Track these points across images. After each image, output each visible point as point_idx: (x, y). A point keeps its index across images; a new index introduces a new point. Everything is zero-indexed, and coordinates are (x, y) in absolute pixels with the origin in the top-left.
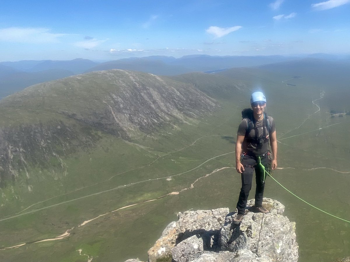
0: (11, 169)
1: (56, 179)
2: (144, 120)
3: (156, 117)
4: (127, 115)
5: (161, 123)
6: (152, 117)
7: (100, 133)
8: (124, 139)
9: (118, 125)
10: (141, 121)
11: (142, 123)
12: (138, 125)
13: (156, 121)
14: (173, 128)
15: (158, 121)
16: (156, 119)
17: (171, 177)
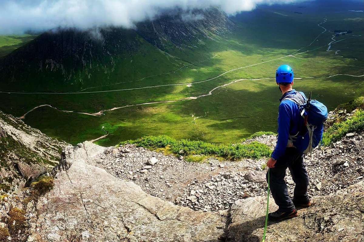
0: (83, 60)
1: (106, 72)
2: (176, 32)
3: (185, 31)
4: (163, 26)
5: (189, 37)
6: (181, 30)
7: (142, 40)
8: (159, 48)
9: (155, 34)
10: (173, 33)
11: (173, 34)
12: (171, 36)
13: (185, 35)
14: (198, 41)
15: (186, 34)
16: (185, 32)
17: (191, 84)
